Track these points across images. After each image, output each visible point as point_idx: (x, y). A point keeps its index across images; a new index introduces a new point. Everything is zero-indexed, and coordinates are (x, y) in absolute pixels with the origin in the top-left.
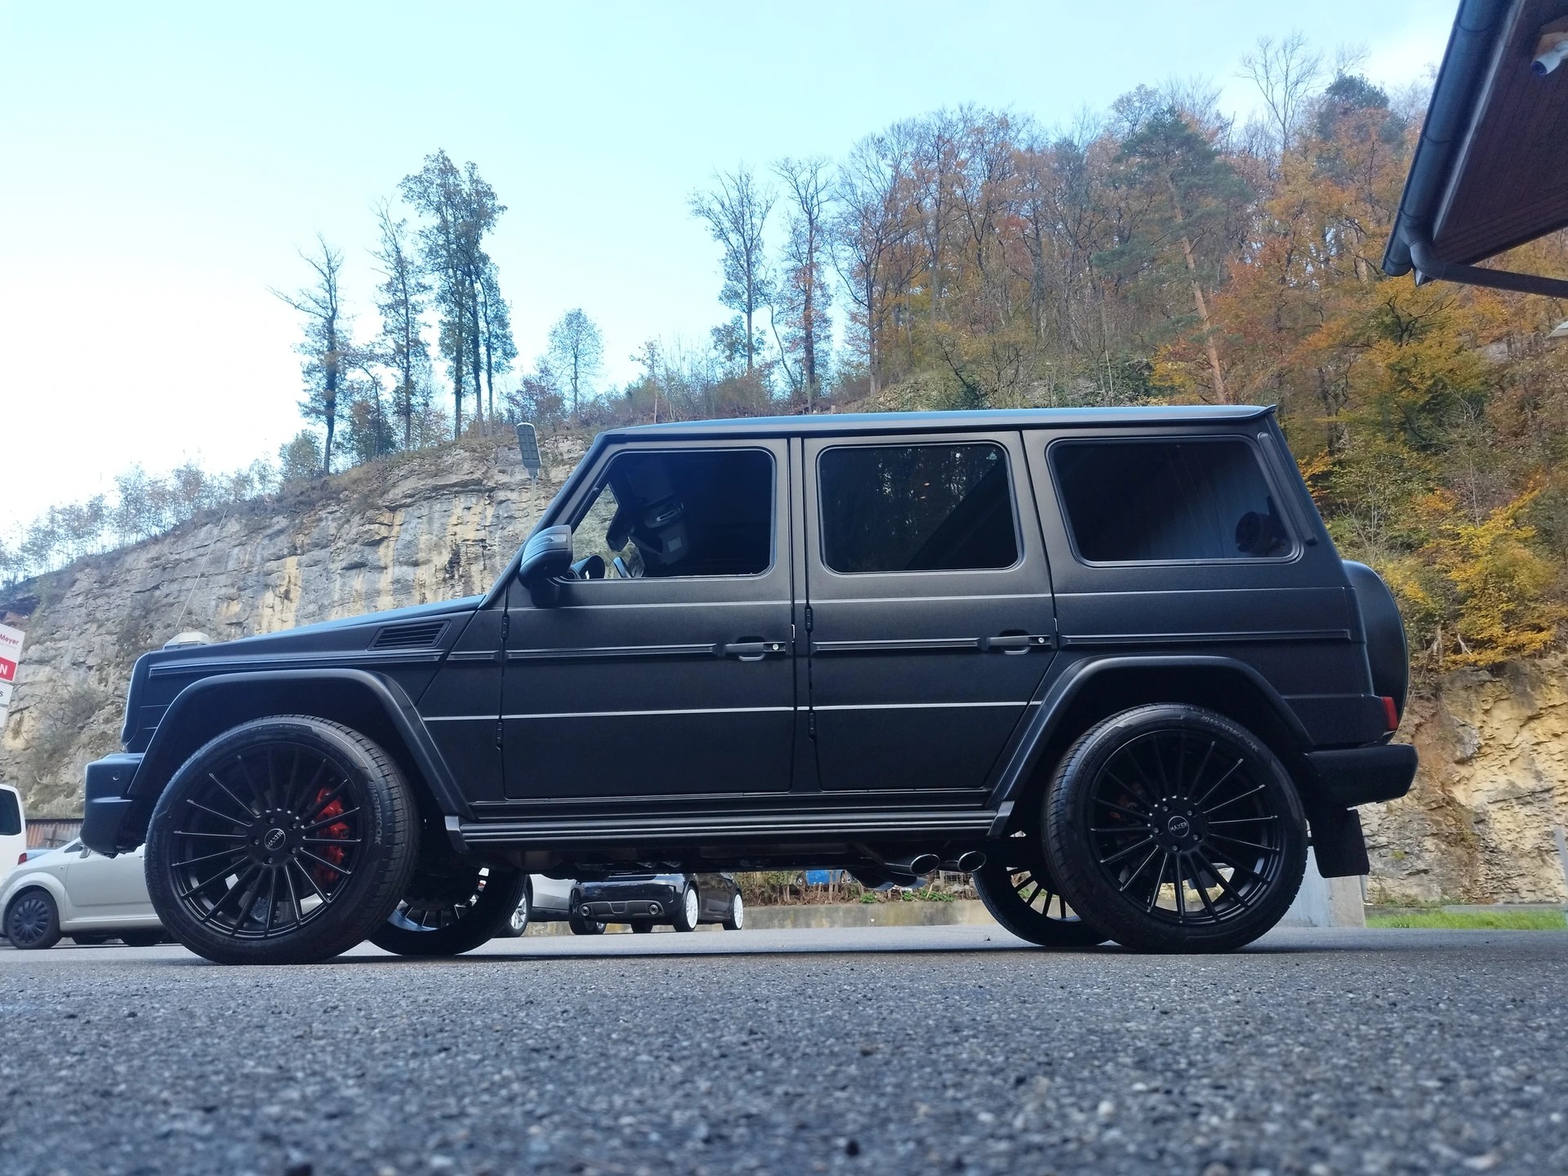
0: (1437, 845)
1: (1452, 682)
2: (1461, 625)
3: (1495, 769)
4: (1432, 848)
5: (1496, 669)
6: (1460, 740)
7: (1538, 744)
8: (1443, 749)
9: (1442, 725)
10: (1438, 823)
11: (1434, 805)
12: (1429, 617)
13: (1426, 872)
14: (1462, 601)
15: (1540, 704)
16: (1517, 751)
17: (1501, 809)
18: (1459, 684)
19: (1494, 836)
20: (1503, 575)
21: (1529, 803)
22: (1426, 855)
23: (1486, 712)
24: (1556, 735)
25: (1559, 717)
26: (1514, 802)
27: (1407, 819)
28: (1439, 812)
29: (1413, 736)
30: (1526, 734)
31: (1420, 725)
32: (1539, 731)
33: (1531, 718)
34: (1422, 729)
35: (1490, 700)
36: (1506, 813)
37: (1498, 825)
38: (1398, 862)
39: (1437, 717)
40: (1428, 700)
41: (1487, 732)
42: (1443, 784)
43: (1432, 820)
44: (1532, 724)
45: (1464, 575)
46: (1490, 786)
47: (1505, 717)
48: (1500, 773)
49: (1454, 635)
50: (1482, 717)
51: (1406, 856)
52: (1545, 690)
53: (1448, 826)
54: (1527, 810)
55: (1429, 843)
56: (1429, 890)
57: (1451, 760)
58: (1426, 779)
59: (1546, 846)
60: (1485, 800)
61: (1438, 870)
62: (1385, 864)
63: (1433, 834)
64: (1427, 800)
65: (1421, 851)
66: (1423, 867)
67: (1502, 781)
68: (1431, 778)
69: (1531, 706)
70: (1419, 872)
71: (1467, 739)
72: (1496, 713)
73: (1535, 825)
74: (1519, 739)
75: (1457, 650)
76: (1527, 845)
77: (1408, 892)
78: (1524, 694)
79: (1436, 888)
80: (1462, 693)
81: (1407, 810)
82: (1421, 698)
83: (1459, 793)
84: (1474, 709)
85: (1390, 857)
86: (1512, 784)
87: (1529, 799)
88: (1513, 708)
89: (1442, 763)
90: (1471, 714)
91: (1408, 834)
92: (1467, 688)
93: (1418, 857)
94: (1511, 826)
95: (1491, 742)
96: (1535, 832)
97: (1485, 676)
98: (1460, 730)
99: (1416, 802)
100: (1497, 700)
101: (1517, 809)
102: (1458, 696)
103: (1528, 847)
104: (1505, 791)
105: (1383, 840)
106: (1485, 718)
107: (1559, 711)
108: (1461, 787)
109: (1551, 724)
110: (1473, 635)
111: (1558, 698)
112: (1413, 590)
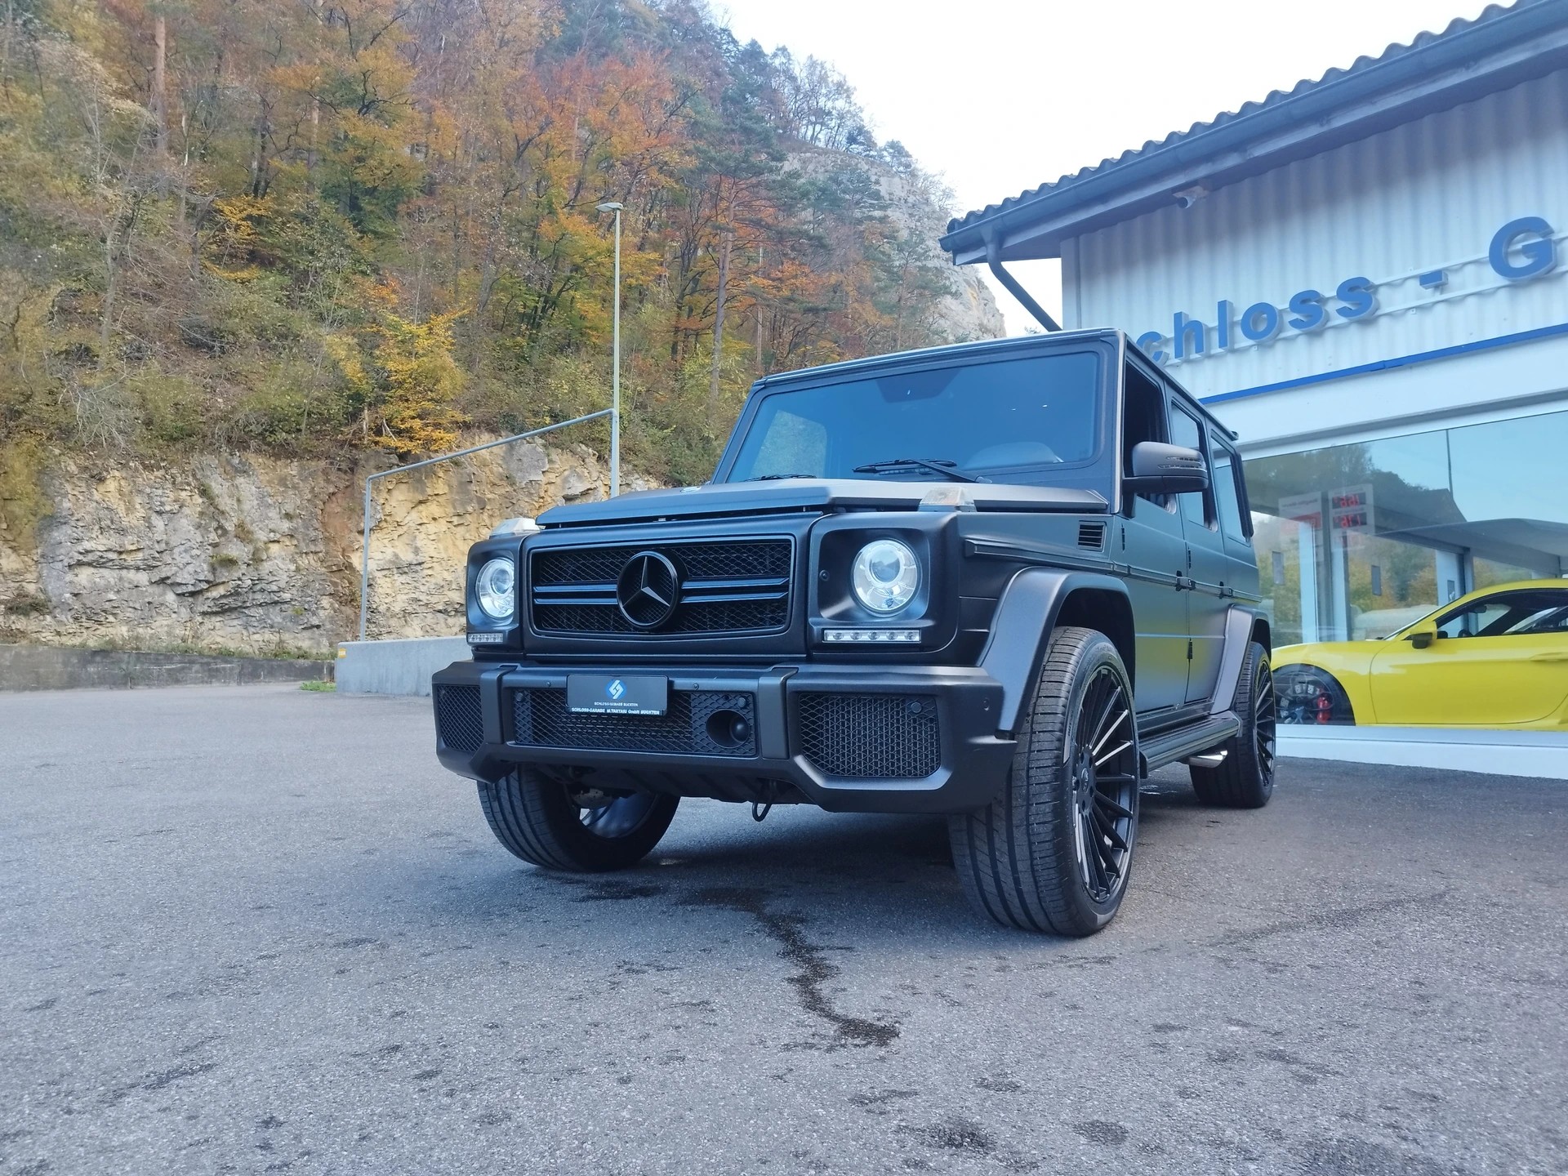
0: (332, 604)
1: (367, 460)
2: (385, 411)
3: (386, 541)
4: (327, 606)
5: (403, 457)
7: (421, 524)
8: (349, 519)
9: (352, 497)
10: (335, 584)
11: (335, 568)
12: (358, 397)
13: (318, 627)
14: (390, 387)
15: (429, 491)
16: (405, 528)
17: (385, 576)
18: (372, 463)
19: (376, 599)
20: (433, 376)
21: (406, 573)
22: (321, 613)
23: (389, 490)
24: (434, 519)
25: (439, 504)
26: (395, 570)
27: (311, 579)
28: (338, 574)
29: (324, 503)
30: (414, 515)
31: (333, 494)
32: (424, 514)
33: (421, 502)
34: (334, 498)
35: (394, 481)
36: (387, 579)
37: (380, 590)
38: (295, 618)
39: (349, 489)
40: (345, 472)
41: (388, 509)
42: (344, 550)
43: (331, 582)
44: (420, 508)
45: (396, 365)
46: (380, 556)
47: (401, 498)
48: (389, 545)
49: (379, 418)
50: (385, 495)
51: (304, 613)
52: (435, 480)
53: (343, 587)
54: (404, 578)
55: (326, 602)
56: (319, 644)
57: (355, 530)
58: (332, 544)
59: (410, 609)
60: (375, 567)
61: (328, 626)
62: (284, 619)
63: (331, 594)
64: (329, 563)
65: (317, 608)
66: (317, 623)
67: (389, 553)
68: (336, 543)
69: (423, 492)
70: (313, 626)
71: (371, 513)
72: (395, 493)
73: (406, 591)
74: (408, 518)
75: (380, 432)
76: (397, 608)
77: (300, 644)
78: (419, 481)
79: (325, 642)
80: (374, 471)
81: (311, 571)
82: (339, 469)
83: (356, 560)
84: (381, 488)
85: (290, 612)
86: (396, 556)
87: (406, 570)
88: (409, 492)
89: (346, 532)
90: (378, 490)
91: (309, 592)
92: (378, 468)
93: (314, 614)
94: (389, 591)
95: (388, 518)
96: (405, 597)
97: (394, 459)
99: (319, 564)
100: (399, 482)
101: (396, 577)
102: (370, 473)
103: (397, 610)
104: (390, 562)
105: (287, 596)
106: (388, 497)
107: (440, 499)
108: (358, 554)
109: (433, 509)
110: (397, 422)
111: (441, 488)
112: (352, 369)
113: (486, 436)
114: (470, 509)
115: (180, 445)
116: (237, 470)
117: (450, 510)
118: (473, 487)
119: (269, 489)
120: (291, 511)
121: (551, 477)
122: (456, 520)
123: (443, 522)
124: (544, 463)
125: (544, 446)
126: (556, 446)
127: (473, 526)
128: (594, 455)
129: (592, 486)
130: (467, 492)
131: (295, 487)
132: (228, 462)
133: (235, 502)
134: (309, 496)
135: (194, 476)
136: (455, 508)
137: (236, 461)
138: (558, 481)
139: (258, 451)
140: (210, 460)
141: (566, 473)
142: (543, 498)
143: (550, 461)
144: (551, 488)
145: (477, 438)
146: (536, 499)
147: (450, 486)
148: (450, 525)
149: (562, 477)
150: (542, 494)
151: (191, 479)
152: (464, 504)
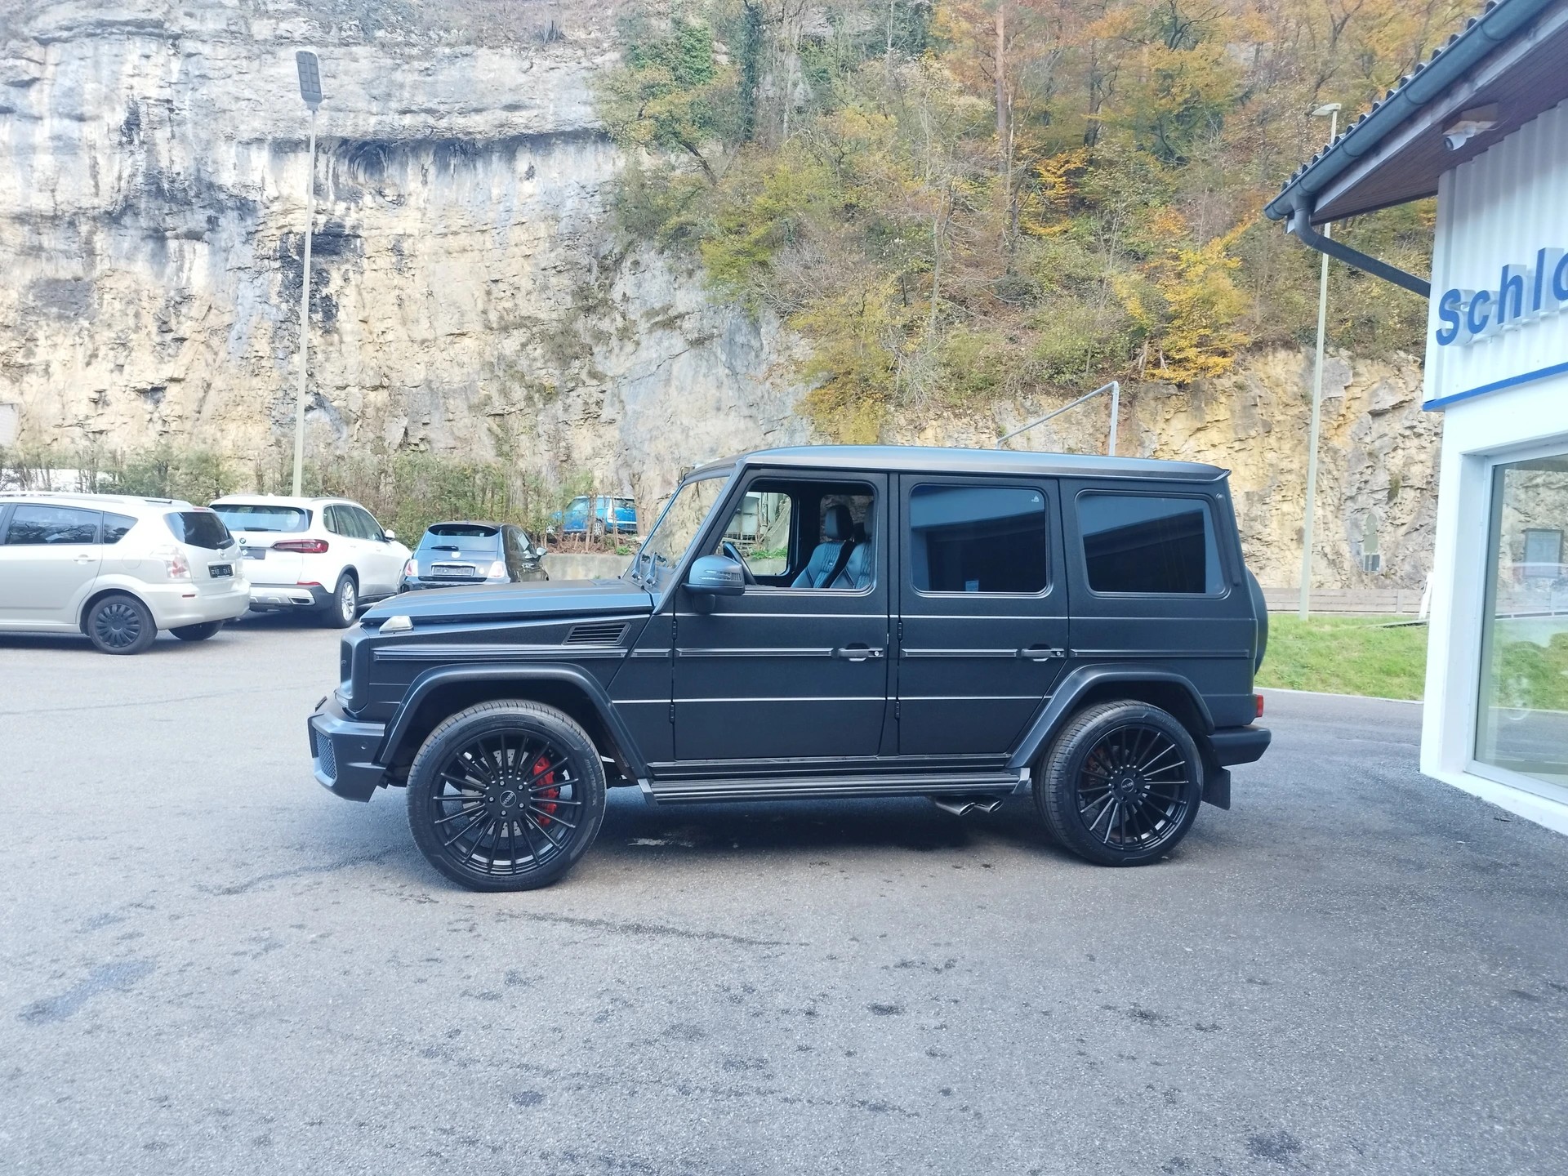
1: (1147, 393)
2: (1164, 343)
5: (1181, 385)
6: (1142, 444)
7: (1199, 453)
8: (1127, 450)
9: (1130, 429)
12: (1141, 332)
14: (1170, 319)
15: (1208, 418)
18: (1151, 395)
20: (1208, 302)
23: (1167, 420)
24: (1213, 446)
25: (1220, 430)
30: (1192, 442)
32: (1202, 442)
33: (1199, 430)
35: (1172, 411)
39: (1128, 422)
40: (1125, 406)
41: (1164, 438)
44: (1199, 435)
45: (1176, 296)
47: (1179, 426)
49: (1157, 351)
50: (1162, 425)
52: (1215, 406)
69: (1202, 419)
71: (1147, 444)
72: (1174, 422)
74: (1186, 446)
75: (1157, 364)
78: (1199, 408)
80: (1153, 403)
82: (1120, 404)
84: (1158, 418)
88: (1187, 420)
90: (1155, 421)
92: (1157, 399)
95: (1164, 448)
97: (1173, 390)
98: (1144, 435)
100: (1178, 411)
102: (1148, 405)
106: (1164, 427)
107: (1220, 425)
109: (1213, 435)
110: (1173, 353)
111: (1222, 413)
112: (1133, 307)
113: (1282, 354)
114: (1253, 433)
115: (983, 393)
116: (1028, 412)
117: (1231, 436)
118: (1258, 410)
119: (1055, 427)
120: (1073, 446)
121: (1356, 392)
122: (1237, 445)
123: (1223, 447)
124: (1347, 378)
125: (1351, 358)
126: (1365, 357)
127: (1256, 451)
128: (1415, 361)
129: (1407, 399)
130: (1251, 416)
131: (1078, 423)
132: (1022, 405)
133: (1025, 440)
134: (1091, 431)
135: (993, 420)
136: (1236, 433)
137: (1028, 403)
138: (1365, 395)
139: (1048, 393)
140: (1008, 404)
141: (1375, 386)
142: (1343, 416)
143: (1356, 374)
144: (1355, 405)
145: (1270, 358)
146: (1335, 417)
147: (1233, 412)
148: (1230, 451)
149: (1370, 391)
150: (1343, 411)
151: (990, 423)
152: (1246, 428)
